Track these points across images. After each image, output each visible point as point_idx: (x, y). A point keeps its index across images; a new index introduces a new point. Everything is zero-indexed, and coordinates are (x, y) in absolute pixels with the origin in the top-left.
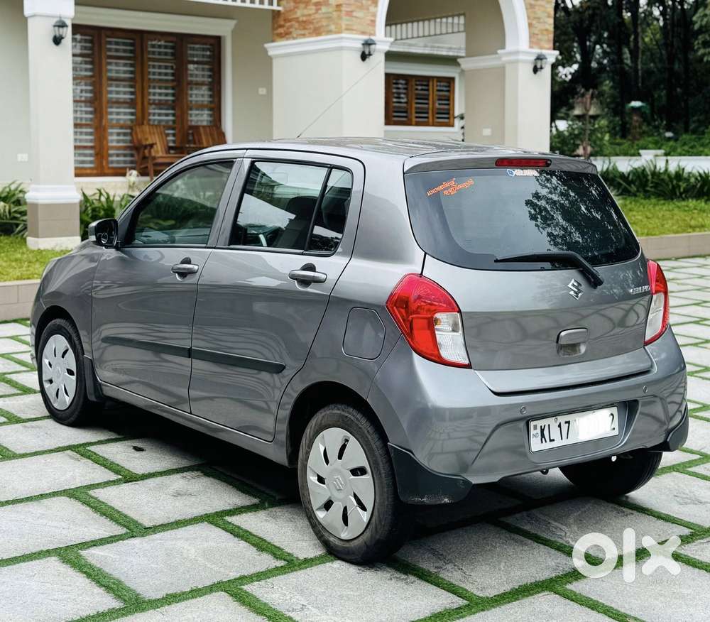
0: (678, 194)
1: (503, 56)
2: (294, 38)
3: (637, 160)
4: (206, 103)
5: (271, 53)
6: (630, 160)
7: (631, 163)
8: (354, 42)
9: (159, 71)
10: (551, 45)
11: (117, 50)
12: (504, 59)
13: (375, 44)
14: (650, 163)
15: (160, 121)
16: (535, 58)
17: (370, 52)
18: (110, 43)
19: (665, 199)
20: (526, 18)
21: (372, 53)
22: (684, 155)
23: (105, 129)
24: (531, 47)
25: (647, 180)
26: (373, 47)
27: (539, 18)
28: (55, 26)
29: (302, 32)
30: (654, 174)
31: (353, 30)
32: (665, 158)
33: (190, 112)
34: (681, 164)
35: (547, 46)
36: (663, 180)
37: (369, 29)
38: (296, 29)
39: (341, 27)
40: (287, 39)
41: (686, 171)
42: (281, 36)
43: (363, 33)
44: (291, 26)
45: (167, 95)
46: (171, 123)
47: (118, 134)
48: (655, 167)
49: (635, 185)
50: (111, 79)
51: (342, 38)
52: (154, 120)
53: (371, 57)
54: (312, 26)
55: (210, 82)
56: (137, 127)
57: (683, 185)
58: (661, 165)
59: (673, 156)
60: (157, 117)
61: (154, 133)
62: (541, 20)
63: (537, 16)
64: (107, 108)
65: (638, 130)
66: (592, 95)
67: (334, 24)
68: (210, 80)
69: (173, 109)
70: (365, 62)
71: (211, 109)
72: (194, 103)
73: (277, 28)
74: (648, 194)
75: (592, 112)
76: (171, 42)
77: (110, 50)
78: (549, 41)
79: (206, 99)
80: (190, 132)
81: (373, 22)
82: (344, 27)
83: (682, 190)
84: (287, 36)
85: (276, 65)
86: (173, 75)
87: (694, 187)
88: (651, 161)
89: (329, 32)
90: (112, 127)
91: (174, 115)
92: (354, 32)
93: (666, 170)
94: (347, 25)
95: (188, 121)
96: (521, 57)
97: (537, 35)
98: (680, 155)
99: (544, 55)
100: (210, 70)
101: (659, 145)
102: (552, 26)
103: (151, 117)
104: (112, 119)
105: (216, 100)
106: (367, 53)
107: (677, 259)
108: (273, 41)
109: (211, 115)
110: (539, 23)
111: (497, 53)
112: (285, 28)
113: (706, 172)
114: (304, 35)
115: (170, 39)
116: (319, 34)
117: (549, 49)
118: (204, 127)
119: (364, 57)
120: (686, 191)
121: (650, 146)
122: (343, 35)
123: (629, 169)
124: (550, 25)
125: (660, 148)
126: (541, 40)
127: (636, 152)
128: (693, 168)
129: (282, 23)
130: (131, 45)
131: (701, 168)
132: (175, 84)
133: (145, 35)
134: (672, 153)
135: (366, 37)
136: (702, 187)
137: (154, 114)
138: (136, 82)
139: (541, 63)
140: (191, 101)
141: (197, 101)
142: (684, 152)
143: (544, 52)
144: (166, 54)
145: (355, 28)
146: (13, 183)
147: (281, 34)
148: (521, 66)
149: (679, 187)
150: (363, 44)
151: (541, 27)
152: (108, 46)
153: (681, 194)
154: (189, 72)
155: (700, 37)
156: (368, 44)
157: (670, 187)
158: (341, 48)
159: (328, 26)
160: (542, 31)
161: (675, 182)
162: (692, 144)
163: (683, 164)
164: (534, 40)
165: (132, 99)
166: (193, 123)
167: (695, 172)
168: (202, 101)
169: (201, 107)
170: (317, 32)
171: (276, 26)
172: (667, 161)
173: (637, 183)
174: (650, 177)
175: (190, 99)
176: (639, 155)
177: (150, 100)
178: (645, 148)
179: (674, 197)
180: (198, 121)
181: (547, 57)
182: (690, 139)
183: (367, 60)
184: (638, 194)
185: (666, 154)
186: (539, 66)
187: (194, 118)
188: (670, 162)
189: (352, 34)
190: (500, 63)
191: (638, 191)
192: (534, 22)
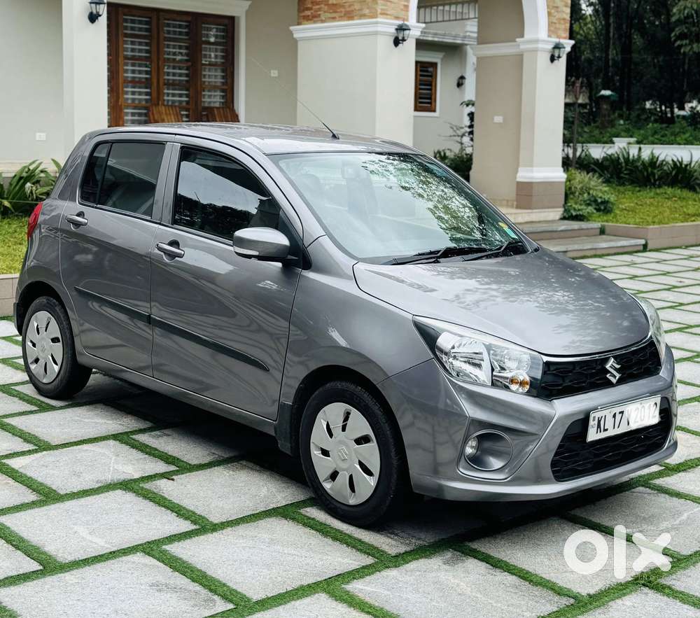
0: (652, 181)
1: (522, 44)
2: (323, 21)
3: (610, 147)
4: (219, 84)
5: (296, 36)
6: (604, 147)
7: (605, 150)
8: (387, 26)
9: (174, 51)
10: (567, 34)
11: (132, 29)
12: (522, 47)
13: (409, 29)
14: (624, 150)
15: (173, 102)
16: (553, 46)
17: (403, 38)
18: (126, 21)
19: (640, 187)
20: (546, 7)
21: (406, 38)
22: (656, 144)
23: (121, 110)
24: (549, 36)
25: (622, 167)
26: (407, 32)
27: (557, 7)
28: (91, 3)
29: (334, 15)
30: (627, 160)
31: (387, 14)
32: (638, 146)
33: (203, 93)
34: (654, 152)
35: (564, 35)
36: (637, 167)
37: (402, 14)
38: (325, 12)
39: (377, 11)
40: (315, 22)
41: (660, 159)
42: (308, 19)
43: (397, 18)
44: (320, 9)
45: (180, 75)
46: (184, 104)
47: (133, 114)
48: (628, 153)
49: (608, 172)
50: (126, 58)
51: (377, 23)
52: (168, 101)
53: (404, 42)
54: (343, 10)
55: (223, 63)
56: (154, 107)
57: (657, 173)
58: (633, 152)
59: (645, 144)
60: (170, 98)
61: (170, 114)
62: (559, 10)
63: (555, 5)
64: (123, 88)
65: (607, 118)
66: (582, 83)
67: (368, 8)
68: (222, 61)
69: (187, 90)
70: (398, 47)
71: (223, 91)
72: (207, 84)
73: (303, 11)
74: (622, 181)
75: (580, 101)
76: (185, 22)
77: (126, 28)
78: (565, 30)
79: (219, 80)
80: (204, 113)
81: (407, 7)
82: (379, 11)
83: (656, 177)
84: (315, 19)
85: (301, 47)
86: (187, 55)
87: (668, 174)
88: (624, 148)
89: (363, 16)
90: (127, 107)
91: (187, 96)
92: (389, 17)
93: (639, 157)
94: (382, 9)
95: (201, 101)
96: (540, 46)
97: (555, 23)
98: (653, 143)
99: (562, 45)
100: (222, 51)
101: (631, 133)
102: (569, 15)
103: (166, 98)
104: (127, 99)
105: (229, 81)
106: (400, 38)
107: (687, 247)
108: (299, 24)
109: (223, 97)
110: (557, 12)
111: (515, 41)
112: (312, 11)
113: (680, 160)
114: (334, 19)
115: (185, 18)
116: (351, 18)
117: (565, 38)
118: (217, 108)
119: (397, 42)
120: (660, 178)
121: (623, 134)
122: (379, 20)
123: (603, 155)
124: (567, 14)
125: (631, 137)
126: (559, 29)
127: (610, 139)
128: (667, 155)
129: (309, 6)
130: (147, 23)
131: (675, 156)
132: (190, 64)
133: (161, 13)
134: (644, 142)
135: (400, 22)
136: (677, 175)
137: (168, 95)
138: (151, 62)
139: (559, 52)
140: (204, 82)
141: (209, 82)
142: (656, 141)
143: (563, 41)
144: (180, 33)
145: (389, 13)
146: (34, 162)
147: (308, 16)
148: (539, 54)
149: (653, 174)
150: (397, 29)
151: (558, 15)
152: (125, 24)
153: (655, 181)
154: (203, 53)
155: (677, 29)
156: (401, 29)
157: (645, 174)
158: (376, 33)
159: (361, 10)
160: (559, 19)
161: (650, 169)
162: (663, 133)
163: (656, 153)
164: (552, 29)
165: (146, 78)
166: (206, 105)
167: (669, 159)
168: (215, 82)
169: (214, 88)
170: (349, 15)
171: (302, 8)
172: (640, 149)
173: (610, 170)
174: (624, 165)
175: (203, 80)
176: (613, 143)
177: (165, 79)
178: (617, 136)
179: (648, 184)
180: (210, 103)
181: (565, 45)
182: (661, 128)
183: (400, 45)
184: (612, 180)
185: (638, 142)
186: (556, 55)
187: (206, 99)
188: (642, 150)
189: (387, 19)
190: (518, 50)
191: (611, 177)
192: (553, 11)
